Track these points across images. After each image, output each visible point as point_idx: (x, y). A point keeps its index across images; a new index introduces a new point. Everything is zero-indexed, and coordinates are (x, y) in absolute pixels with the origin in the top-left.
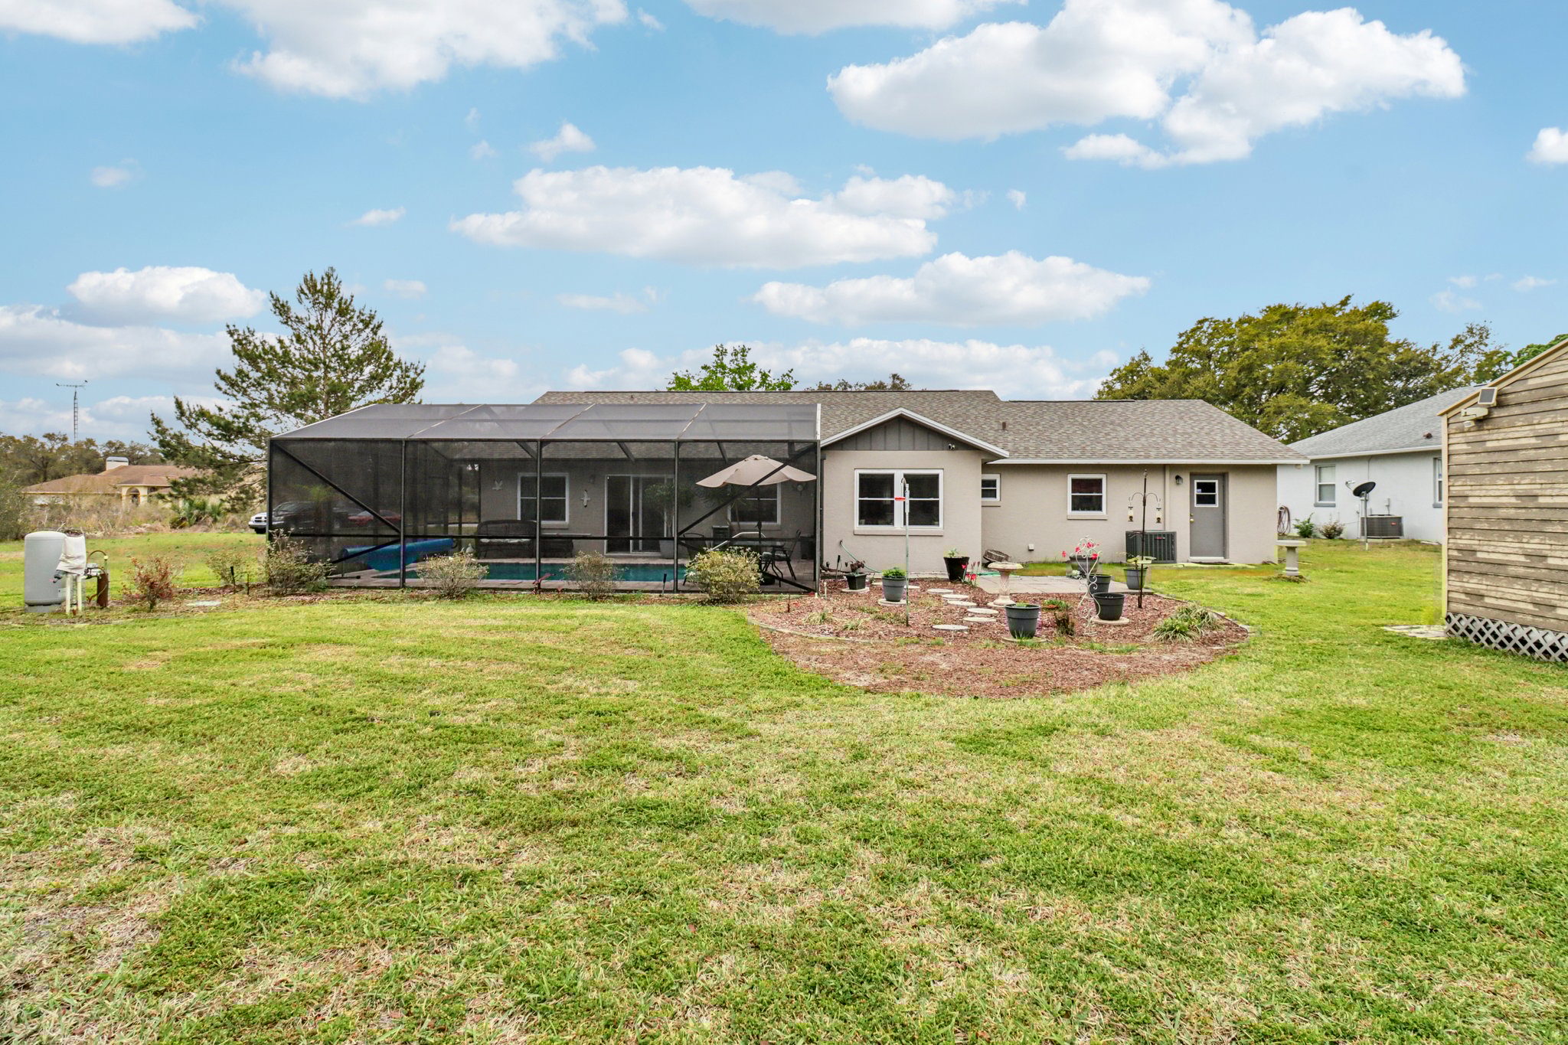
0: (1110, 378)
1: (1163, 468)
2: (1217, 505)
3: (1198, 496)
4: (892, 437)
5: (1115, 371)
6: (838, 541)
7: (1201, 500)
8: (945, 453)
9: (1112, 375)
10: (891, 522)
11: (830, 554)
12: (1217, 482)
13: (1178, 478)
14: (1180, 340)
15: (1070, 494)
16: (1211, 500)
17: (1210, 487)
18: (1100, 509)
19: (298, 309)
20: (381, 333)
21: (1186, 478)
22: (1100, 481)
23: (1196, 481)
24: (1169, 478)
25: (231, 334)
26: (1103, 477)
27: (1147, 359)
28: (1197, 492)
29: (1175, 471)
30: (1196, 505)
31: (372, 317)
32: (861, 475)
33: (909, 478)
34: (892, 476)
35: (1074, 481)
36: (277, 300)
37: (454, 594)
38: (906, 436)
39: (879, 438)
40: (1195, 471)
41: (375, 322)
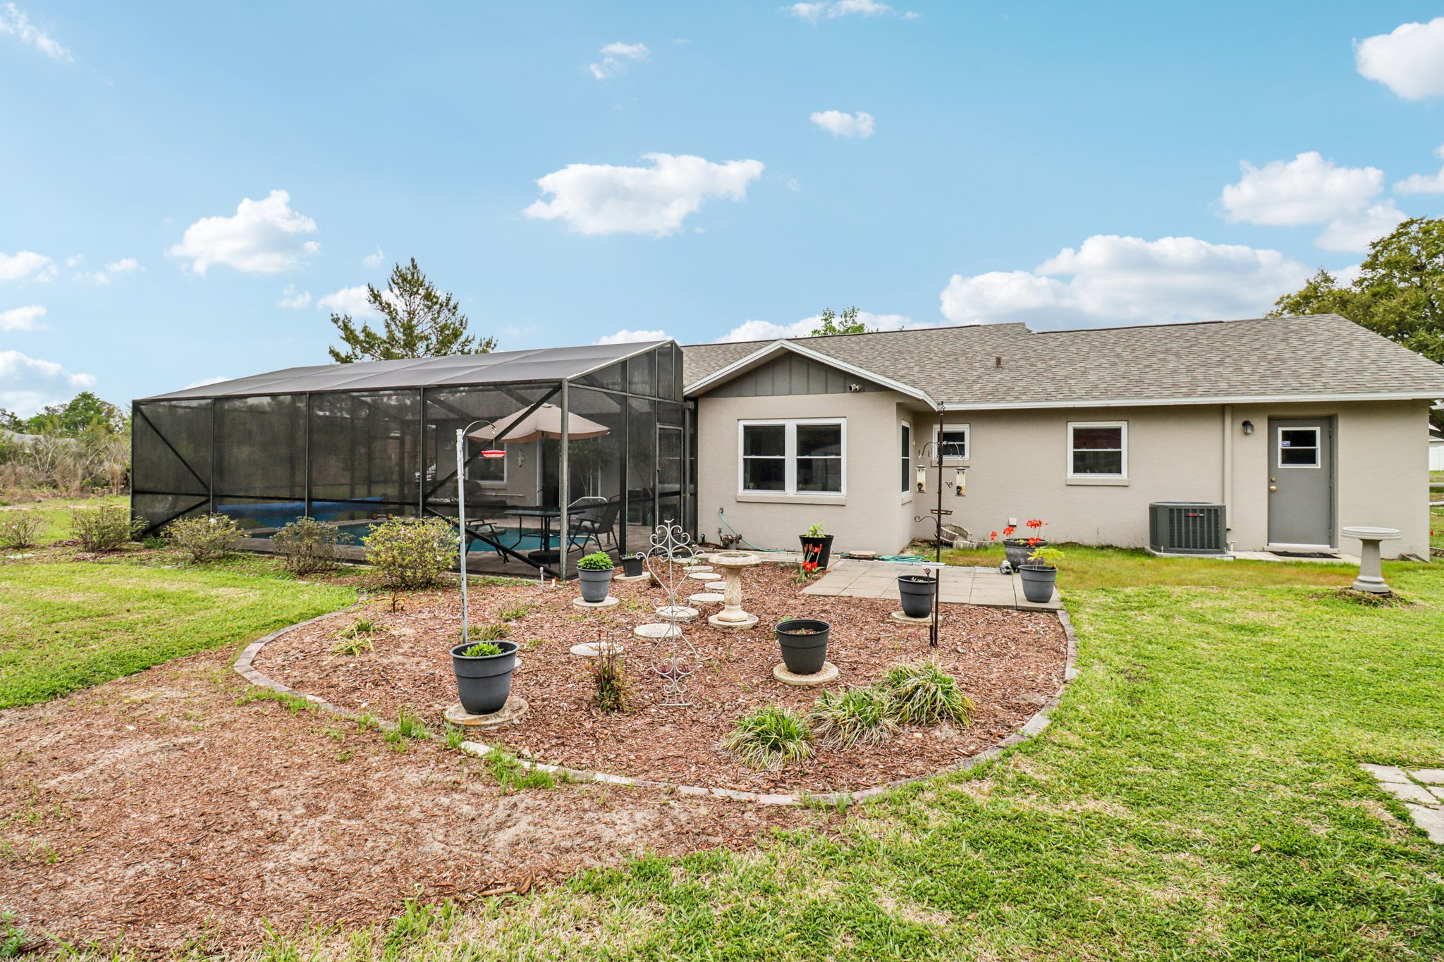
0: (1275, 309)
1: (1220, 411)
2: (1318, 465)
3: (1283, 450)
4: (782, 378)
5: (1282, 299)
6: (718, 509)
7: (1289, 457)
8: (848, 396)
9: (1278, 303)
10: (781, 486)
11: (708, 526)
12: (1318, 430)
13: (1246, 424)
14: (1373, 252)
15: (1071, 450)
16: (1310, 457)
17: (1309, 438)
18: (1119, 471)
19: (387, 296)
20: (460, 312)
21: (1261, 427)
22: (1118, 431)
23: (1280, 430)
24: (1231, 427)
25: (336, 321)
26: (1123, 425)
27: (1327, 279)
28: (1281, 445)
29: (1243, 414)
30: (1280, 465)
31: (449, 300)
32: (746, 428)
33: (801, 430)
34: (783, 427)
35: (1078, 434)
36: (372, 290)
37: (201, 559)
38: (798, 379)
39: (765, 381)
40: (1275, 414)
41: (452, 304)
